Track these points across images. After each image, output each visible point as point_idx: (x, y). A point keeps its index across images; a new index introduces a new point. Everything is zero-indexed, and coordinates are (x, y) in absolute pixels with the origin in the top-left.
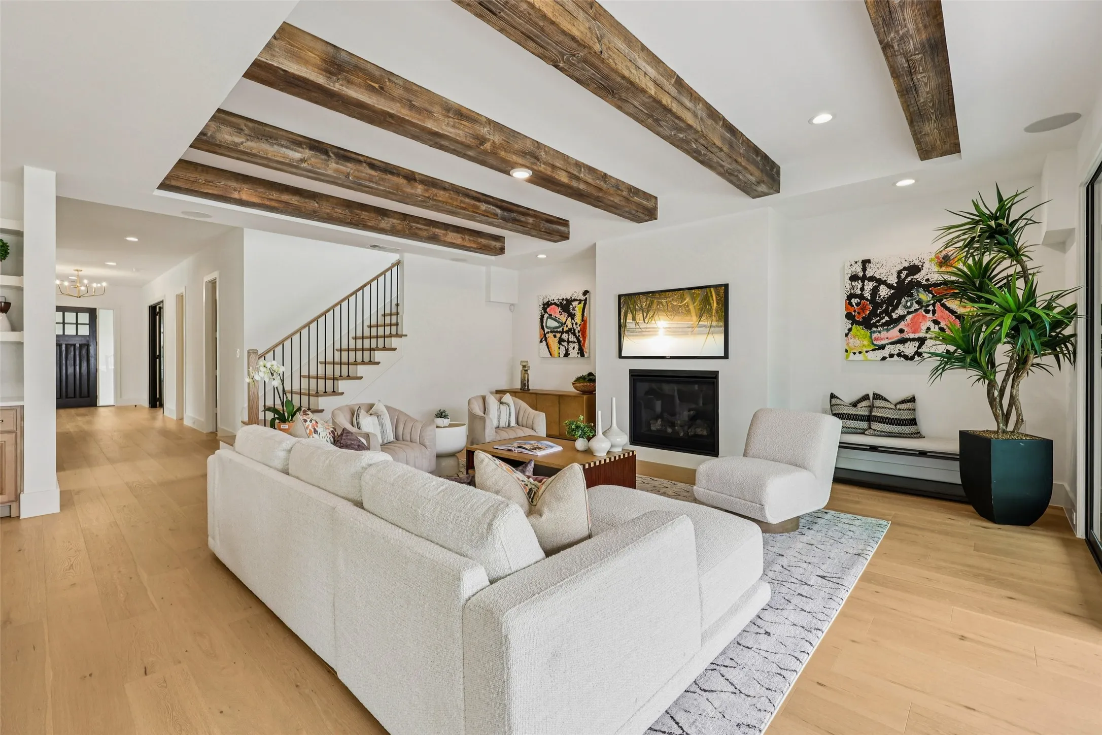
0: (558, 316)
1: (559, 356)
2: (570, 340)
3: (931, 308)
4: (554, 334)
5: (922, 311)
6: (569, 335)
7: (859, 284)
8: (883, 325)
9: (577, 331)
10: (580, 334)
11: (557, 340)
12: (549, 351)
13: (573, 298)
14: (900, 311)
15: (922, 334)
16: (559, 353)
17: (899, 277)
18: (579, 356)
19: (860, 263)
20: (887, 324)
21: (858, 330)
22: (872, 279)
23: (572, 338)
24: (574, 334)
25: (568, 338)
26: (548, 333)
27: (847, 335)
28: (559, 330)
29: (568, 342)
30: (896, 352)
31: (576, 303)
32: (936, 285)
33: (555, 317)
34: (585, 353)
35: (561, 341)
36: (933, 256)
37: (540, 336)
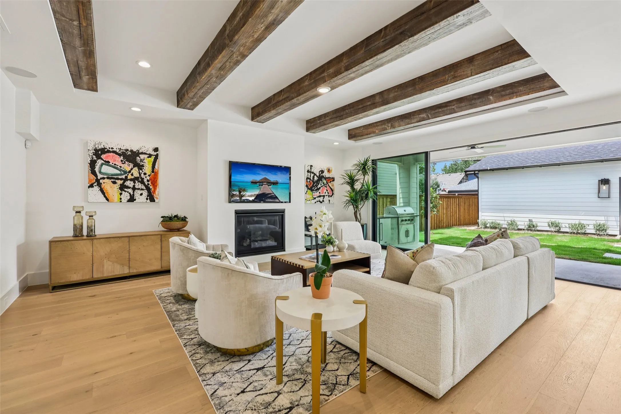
0: (119, 164)
1: (121, 202)
2: (136, 187)
3: (326, 185)
4: (113, 180)
5: (324, 186)
6: (135, 183)
7: (309, 174)
8: (315, 190)
9: (145, 180)
10: (150, 183)
11: (117, 187)
12: (105, 196)
13: (140, 151)
14: (319, 186)
15: (324, 194)
16: (121, 199)
17: (319, 174)
18: (149, 201)
19: (310, 166)
20: (316, 190)
21: (309, 191)
22: (313, 173)
23: (138, 185)
24: (142, 182)
25: (134, 186)
26: (104, 178)
27: (306, 193)
28: (120, 177)
29: (134, 189)
30: (318, 200)
31: (146, 156)
32: (327, 178)
33: (115, 164)
34: (155, 199)
35: (123, 188)
36: (326, 168)
37: (90, 180)
